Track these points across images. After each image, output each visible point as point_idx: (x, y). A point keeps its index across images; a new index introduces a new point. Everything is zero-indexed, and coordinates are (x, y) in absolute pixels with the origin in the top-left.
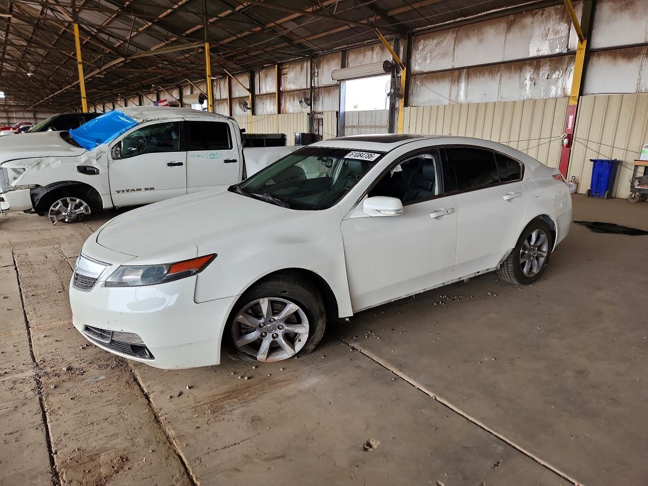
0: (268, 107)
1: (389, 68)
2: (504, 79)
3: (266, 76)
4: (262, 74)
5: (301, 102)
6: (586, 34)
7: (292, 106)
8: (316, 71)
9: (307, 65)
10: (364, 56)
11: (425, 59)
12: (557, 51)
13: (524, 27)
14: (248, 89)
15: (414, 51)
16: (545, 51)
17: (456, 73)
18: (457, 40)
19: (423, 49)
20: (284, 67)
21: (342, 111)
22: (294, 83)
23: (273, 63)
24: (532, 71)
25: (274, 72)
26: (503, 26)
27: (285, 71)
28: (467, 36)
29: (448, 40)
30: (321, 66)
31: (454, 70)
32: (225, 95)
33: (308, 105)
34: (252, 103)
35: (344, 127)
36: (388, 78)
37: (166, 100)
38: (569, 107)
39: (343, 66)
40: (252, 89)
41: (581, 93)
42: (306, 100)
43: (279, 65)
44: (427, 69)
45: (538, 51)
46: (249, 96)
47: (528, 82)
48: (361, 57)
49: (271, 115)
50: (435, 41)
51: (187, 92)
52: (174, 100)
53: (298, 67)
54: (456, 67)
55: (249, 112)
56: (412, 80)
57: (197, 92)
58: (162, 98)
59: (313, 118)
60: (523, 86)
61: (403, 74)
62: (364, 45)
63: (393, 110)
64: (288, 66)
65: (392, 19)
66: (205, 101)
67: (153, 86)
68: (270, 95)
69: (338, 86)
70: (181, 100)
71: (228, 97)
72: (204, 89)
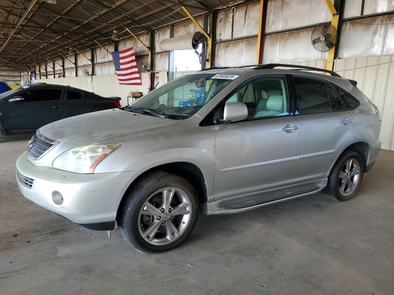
32: (248, 31)
37: (131, 50)
70: (152, 48)
71: (257, 31)
72: (196, 27)
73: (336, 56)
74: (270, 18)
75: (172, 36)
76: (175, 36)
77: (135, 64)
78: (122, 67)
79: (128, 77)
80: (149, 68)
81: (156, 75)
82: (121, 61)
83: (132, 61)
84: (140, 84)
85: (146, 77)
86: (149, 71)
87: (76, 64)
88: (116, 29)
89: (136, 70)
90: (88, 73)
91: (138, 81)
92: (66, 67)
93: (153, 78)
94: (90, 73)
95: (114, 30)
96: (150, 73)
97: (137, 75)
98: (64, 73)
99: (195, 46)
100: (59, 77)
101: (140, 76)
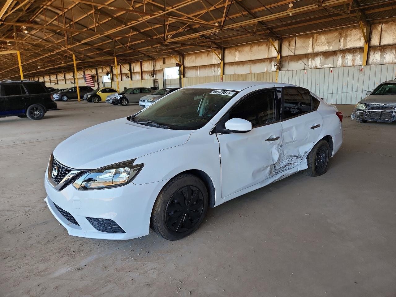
0: (137, 77)
1: (177, 65)
2: (208, 70)
3: (136, 65)
4: (134, 64)
5: (150, 75)
6: (223, 59)
7: (147, 77)
8: (155, 64)
9: (151, 62)
10: (170, 60)
11: (188, 63)
12: (218, 63)
13: (211, 56)
14: (129, 70)
15: (185, 60)
16: (216, 63)
17: (197, 67)
18: (196, 58)
19: (187, 59)
20: (143, 62)
21: (165, 79)
22: (147, 68)
23: (138, 61)
24: (214, 68)
25: (139, 64)
26: (206, 54)
27: (143, 64)
28: (198, 56)
29: (193, 57)
30: (157, 62)
31: (196, 66)
32: (119, 72)
33: (152, 77)
34: (131, 75)
35: (166, 84)
36: (178, 68)
37: (89, 74)
38: (221, 78)
39: (164, 63)
40: (130, 70)
41: (223, 74)
42: (152, 75)
43: (141, 62)
44: (189, 66)
45: (214, 62)
46: (129, 73)
47: (213, 71)
48: (169, 60)
49: (139, 80)
50: (190, 57)
51: (100, 71)
52: (93, 74)
53: (148, 63)
54: (197, 65)
55: (130, 79)
56: (185, 69)
57: (105, 70)
58: (87, 73)
59: (155, 81)
60: (212, 72)
61: (182, 67)
62: (170, 57)
63: (180, 79)
64: (144, 62)
65: (177, 51)
66: (109, 74)
67: (83, 68)
68: (138, 73)
69: (162, 70)
70: (97, 74)
71: (120, 73)
72: (108, 69)
73: (131, 80)
74: (122, 70)
75: (102, 71)
76: (103, 71)
77: (92, 80)
78: (87, 80)
79: (90, 84)
80: (97, 81)
81: (100, 83)
82: (87, 78)
83: (91, 79)
84: (94, 87)
85: (96, 84)
86: (96, 82)
87: (65, 78)
88: (83, 67)
89: (92, 82)
90: (72, 82)
91: (94, 86)
92: (58, 79)
93: (98, 84)
94: (73, 82)
95: (82, 67)
96: (97, 83)
97: (93, 84)
98: (58, 82)
99: (107, 75)
100: (56, 84)
101: (94, 84)
